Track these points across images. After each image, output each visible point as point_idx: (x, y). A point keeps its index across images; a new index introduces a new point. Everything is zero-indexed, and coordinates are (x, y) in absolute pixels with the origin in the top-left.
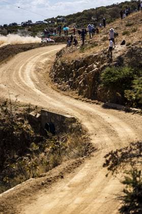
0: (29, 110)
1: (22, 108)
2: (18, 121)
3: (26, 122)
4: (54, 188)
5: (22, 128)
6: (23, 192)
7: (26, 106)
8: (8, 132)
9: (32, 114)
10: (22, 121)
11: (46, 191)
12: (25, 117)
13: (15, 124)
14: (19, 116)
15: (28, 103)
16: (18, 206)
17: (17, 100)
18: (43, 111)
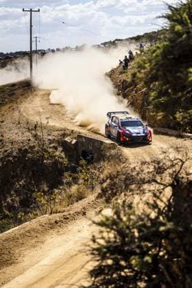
0: (64, 135)
1: (56, 133)
2: (50, 148)
3: (60, 149)
4: (70, 227)
5: (55, 156)
6: (29, 232)
7: (61, 130)
8: (39, 160)
9: (67, 139)
10: (56, 148)
11: (58, 232)
12: (59, 144)
13: (47, 151)
14: (51, 141)
15: (63, 127)
16: (17, 251)
17: (48, 123)
18: (80, 137)
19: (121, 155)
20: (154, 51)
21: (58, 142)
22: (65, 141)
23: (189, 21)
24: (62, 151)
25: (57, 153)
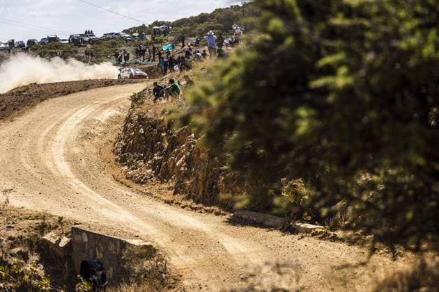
0: (43, 228)
1: (25, 224)
2: (12, 255)
3: (34, 258)
5: (23, 274)
7: (37, 218)
9: (50, 237)
10: (24, 256)
12: (31, 247)
13: (5, 264)
14: (14, 242)
15: (39, 210)
17: (7, 201)
18: (76, 231)
19: (165, 271)
20: (226, 72)
21: (30, 243)
22: (45, 240)
23: (297, 10)
24: (38, 262)
25: (28, 267)
